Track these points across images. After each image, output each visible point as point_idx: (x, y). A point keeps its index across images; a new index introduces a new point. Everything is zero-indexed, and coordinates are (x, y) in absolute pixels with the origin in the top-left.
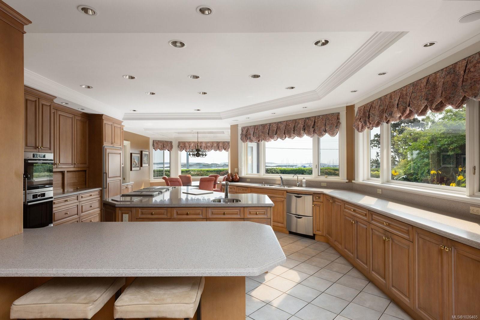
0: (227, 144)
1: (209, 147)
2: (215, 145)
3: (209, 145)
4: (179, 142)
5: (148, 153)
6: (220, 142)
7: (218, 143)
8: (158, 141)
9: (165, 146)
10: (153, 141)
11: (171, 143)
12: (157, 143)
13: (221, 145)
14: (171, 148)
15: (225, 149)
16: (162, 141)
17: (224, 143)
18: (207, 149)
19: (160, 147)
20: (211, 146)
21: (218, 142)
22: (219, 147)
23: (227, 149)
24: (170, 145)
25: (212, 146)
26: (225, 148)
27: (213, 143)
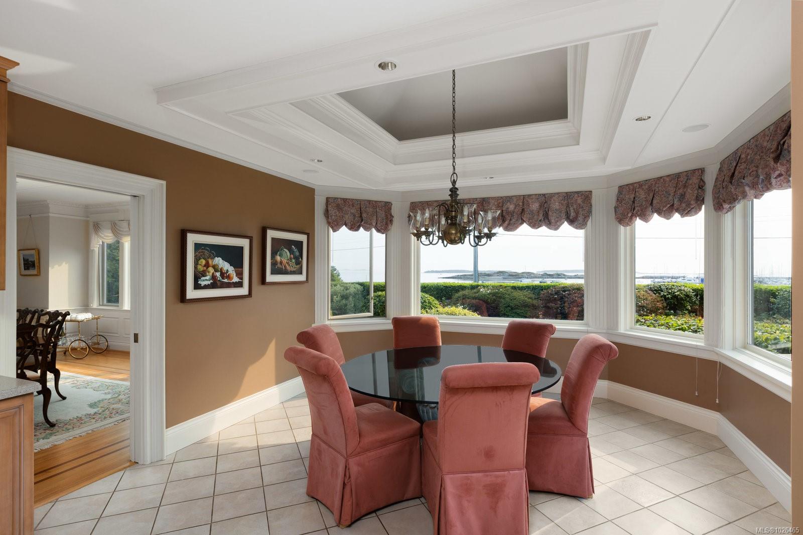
0: (580, 201)
1: (512, 214)
2: (535, 206)
3: (512, 207)
4: (412, 203)
5: (303, 238)
6: (552, 195)
7: (545, 200)
8: (345, 200)
9: (364, 215)
10: (327, 199)
11: (387, 206)
12: (339, 208)
13: (555, 205)
14: (387, 224)
15: (572, 222)
16: (357, 200)
17: (568, 196)
18: (504, 221)
19: (348, 218)
20: (519, 209)
21: (544, 195)
22: (550, 213)
23: (580, 218)
24: (382, 214)
25: (523, 210)
26: (573, 214)
27: (524, 200)
